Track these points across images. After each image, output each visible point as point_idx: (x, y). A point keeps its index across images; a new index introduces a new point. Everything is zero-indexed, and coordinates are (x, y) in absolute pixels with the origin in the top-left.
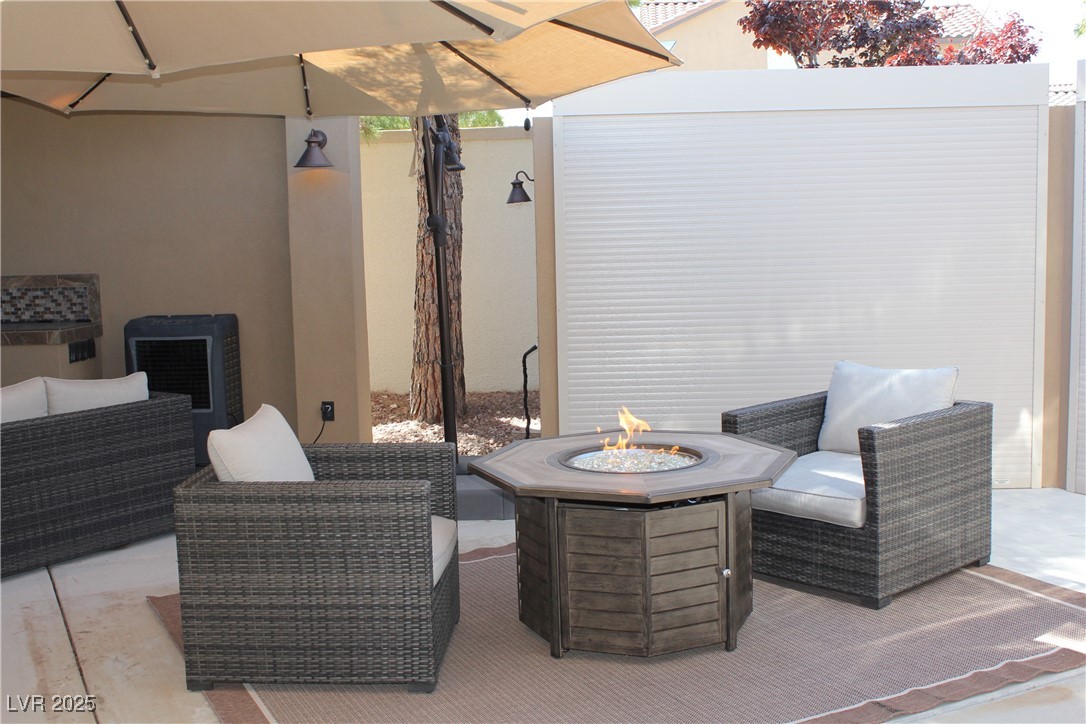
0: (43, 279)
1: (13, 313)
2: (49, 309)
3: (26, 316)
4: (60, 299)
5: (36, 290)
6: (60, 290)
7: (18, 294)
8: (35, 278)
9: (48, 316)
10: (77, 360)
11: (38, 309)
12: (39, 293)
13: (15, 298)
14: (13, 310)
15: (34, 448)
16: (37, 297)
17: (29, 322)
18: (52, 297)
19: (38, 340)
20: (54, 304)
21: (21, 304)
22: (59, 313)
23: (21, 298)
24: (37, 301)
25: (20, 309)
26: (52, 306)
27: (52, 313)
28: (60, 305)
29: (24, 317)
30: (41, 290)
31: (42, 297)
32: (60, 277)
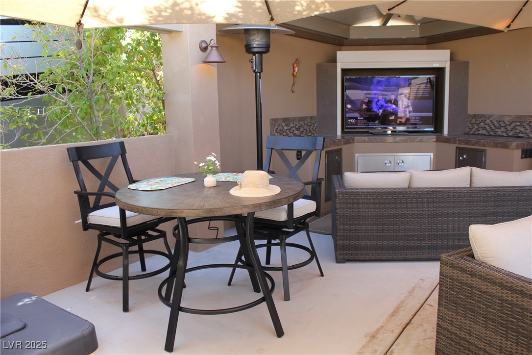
0: (521, 117)
1: (505, 132)
2: (521, 131)
3: (511, 134)
4: (528, 127)
5: (517, 122)
6: (528, 122)
7: (509, 124)
8: (517, 116)
9: (520, 135)
10: (526, 157)
11: (516, 131)
12: (518, 123)
13: (507, 125)
14: (505, 131)
15: (454, 202)
16: (516, 125)
17: (512, 137)
18: (523, 125)
19: (505, 146)
20: (524, 129)
21: (509, 128)
22: (526, 133)
23: (510, 125)
24: (516, 127)
25: (508, 130)
26: (523, 129)
27: (523, 133)
28: (527, 130)
29: (509, 134)
30: (519, 122)
31: (519, 126)
32: (529, 116)
